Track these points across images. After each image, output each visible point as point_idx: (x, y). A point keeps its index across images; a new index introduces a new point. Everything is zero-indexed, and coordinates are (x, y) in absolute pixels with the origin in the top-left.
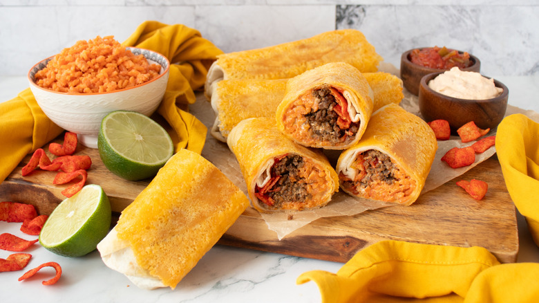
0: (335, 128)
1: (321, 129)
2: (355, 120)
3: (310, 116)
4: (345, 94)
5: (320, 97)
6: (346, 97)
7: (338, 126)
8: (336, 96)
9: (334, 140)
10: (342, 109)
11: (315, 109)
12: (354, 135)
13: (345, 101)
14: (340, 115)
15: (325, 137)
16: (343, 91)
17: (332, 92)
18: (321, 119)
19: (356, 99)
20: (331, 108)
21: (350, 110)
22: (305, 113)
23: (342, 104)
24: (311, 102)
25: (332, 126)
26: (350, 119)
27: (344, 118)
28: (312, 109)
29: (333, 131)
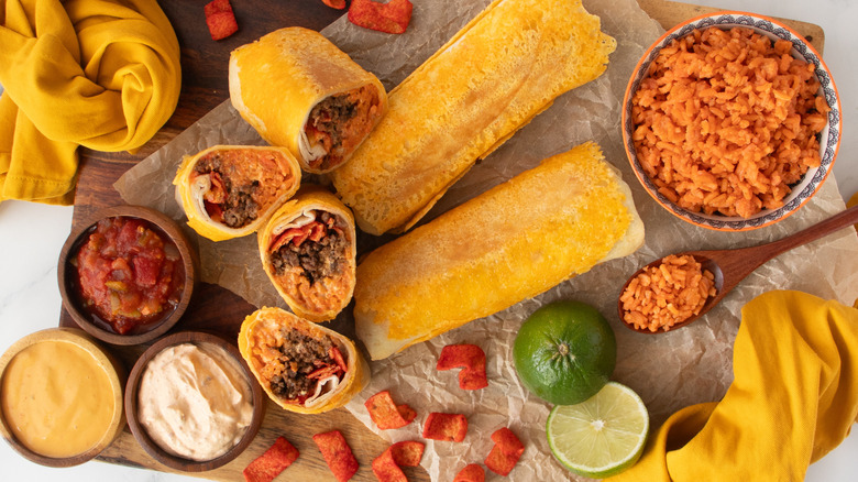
0: (325, 243)
1: (329, 262)
2: (312, 218)
3: (311, 278)
4: (277, 232)
5: (283, 265)
6: (281, 231)
7: (321, 239)
8: (280, 244)
9: (342, 244)
10: (297, 235)
11: (300, 270)
12: (332, 216)
13: (287, 231)
14: (305, 237)
15: (338, 255)
16: (273, 235)
17: (275, 249)
18: (313, 263)
19: (284, 217)
20: (296, 250)
21: (298, 225)
22: (308, 283)
23: (290, 236)
24: (292, 277)
25: (322, 248)
26: (311, 224)
27: (310, 231)
28: (302, 275)
29: (329, 245)
